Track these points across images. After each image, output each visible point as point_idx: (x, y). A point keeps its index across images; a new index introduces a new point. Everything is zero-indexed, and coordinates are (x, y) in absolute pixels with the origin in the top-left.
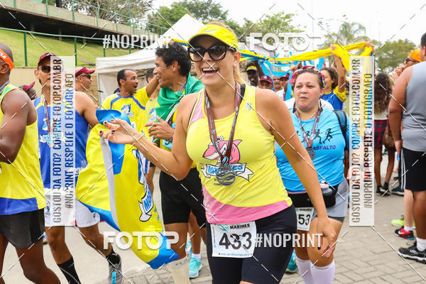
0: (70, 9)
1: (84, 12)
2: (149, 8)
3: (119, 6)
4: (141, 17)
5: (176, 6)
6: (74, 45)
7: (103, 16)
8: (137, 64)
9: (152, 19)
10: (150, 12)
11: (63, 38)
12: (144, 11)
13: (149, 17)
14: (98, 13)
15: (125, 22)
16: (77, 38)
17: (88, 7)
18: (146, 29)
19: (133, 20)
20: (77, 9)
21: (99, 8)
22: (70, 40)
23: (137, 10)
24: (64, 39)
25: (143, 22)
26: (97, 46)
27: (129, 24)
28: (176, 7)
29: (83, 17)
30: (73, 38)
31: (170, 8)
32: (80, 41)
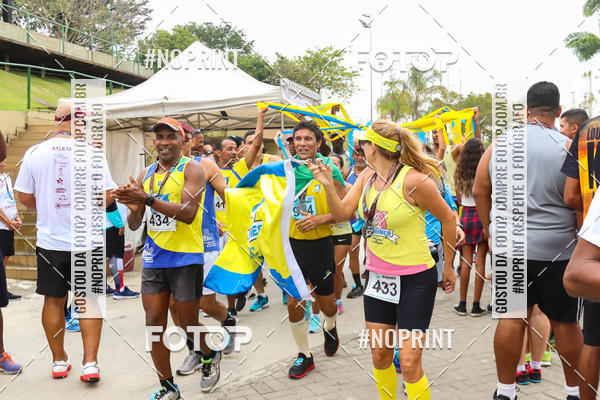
0: (24, 27)
1: (45, 31)
2: (141, 31)
3: (97, 26)
4: (128, 42)
5: (179, 30)
6: (26, 78)
7: (73, 38)
8: (122, 111)
9: (144, 47)
10: (142, 37)
11: (11, 67)
12: (133, 36)
13: (140, 43)
14: (65, 35)
15: (105, 49)
16: (32, 69)
17: (51, 25)
18: (136, 61)
19: (116, 48)
20: (34, 27)
21: (67, 27)
22: (22, 71)
23: (123, 33)
24: (13, 69)
25: (131, 50)
26: (61, 81)
27: (111, 53)
28: (180, 32)
29: (43, 39)
30: (26, 68)
31: (171, 33)
32: (36, 73)
